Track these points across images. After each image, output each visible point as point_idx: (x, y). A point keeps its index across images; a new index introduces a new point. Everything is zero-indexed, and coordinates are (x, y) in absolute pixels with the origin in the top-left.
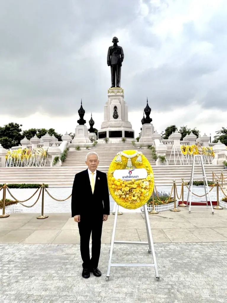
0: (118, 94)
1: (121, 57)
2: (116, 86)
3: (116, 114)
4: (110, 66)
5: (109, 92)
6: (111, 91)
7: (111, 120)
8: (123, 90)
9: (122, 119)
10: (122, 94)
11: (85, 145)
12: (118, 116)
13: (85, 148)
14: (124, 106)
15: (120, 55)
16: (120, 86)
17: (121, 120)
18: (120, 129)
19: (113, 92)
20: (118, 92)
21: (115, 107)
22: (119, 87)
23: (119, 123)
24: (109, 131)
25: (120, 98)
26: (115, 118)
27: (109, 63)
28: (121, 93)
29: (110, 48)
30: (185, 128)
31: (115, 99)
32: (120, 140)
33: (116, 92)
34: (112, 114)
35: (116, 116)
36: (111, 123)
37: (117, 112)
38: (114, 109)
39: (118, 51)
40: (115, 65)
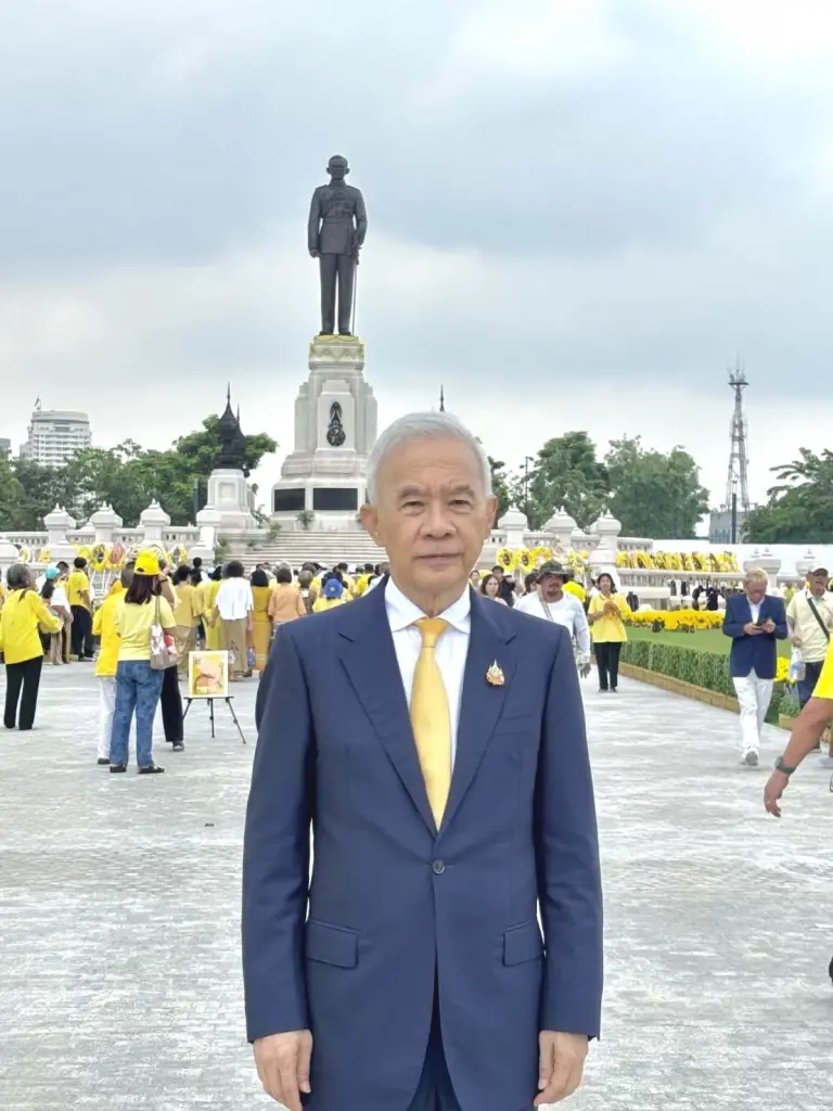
0: (343, 360)
1: (355, 226)
2: (336, 331)
3: (337, 431)
4: (317, 260)
5: (313, 351)
6: (319, 348)
7: (318, 449)
8: (362, 346)
9: (356, 447)
10: (357, 360)
11: (243, 535)
12: (344, 438)
13: (244, 546)
14: (366, 399)
15: (354, 219)
16: (350, 330)
17: (353, 450)
18: (350, 484)
19: (327, 352)
20: (346, 352)
21: (336, 407)
22: (349, 334)
23: (348, 462)
24: (315, 490)
25: (351, 374)
26: (333, 444)
27: (316, 246)
28: (354, 357)
31: (335, 377)
32: (350, 521)
33: (337, 353)
34: (323, 430)
35: (336, 438)
36: (321, 462)
37: (342, 423)
38: (331, 413)
39: (346, 206)
40: (337, 256)
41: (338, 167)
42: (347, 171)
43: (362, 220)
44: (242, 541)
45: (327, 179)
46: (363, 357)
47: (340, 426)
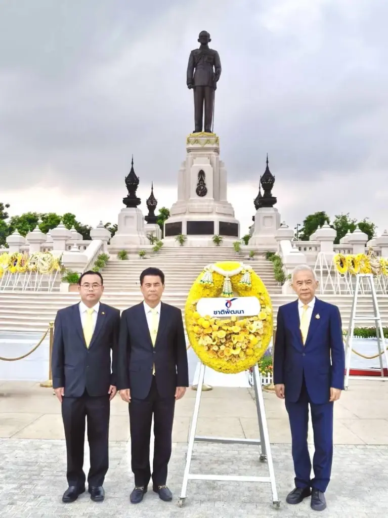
0: (207, 146)
1: (214, 71)
2: (203, 130)
3: (202, 187)
4: (192, 90)
5: (189, 141)
6: (192, 139)
7: (191, 198)
8: (217, 138)
9: (214, 197)
10: (215, 146)
11: (138, 249)
12: (206, 192)
13: (138, 256)
14: (220, 170)
15: (214, 68)
17: (212, 198)
18: (209, 219)
19: (197, 141)
20: (208, 142)
21: (202, 173)
22: (210, 132)
23: (208, 206)
24: (188, 222)
25: (210, 154)
26: (200, 195)
27: (191, 83)
28: (213, 144)
29: (193, 52)
30: (344, 217)
31: (201, 156)
32: (209, 241)
33: (203, 142)
34: (194, 187)
35: (202, 191)
36: (192, 206)
37: (205, 182)
38: (199, 176)
39: (209, 59)
40: (203, 87)
41: (204, 38)
42: (210, 40)
43: (218, 68)
44: (136, 253)
45: (198, 45)
46: (218, 144)
47: (205, 184)
